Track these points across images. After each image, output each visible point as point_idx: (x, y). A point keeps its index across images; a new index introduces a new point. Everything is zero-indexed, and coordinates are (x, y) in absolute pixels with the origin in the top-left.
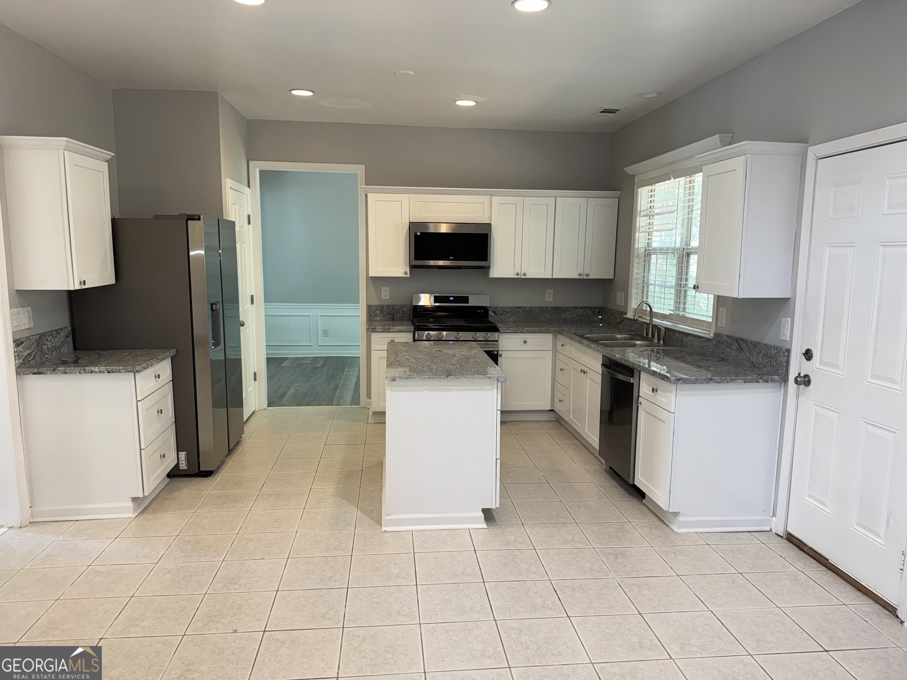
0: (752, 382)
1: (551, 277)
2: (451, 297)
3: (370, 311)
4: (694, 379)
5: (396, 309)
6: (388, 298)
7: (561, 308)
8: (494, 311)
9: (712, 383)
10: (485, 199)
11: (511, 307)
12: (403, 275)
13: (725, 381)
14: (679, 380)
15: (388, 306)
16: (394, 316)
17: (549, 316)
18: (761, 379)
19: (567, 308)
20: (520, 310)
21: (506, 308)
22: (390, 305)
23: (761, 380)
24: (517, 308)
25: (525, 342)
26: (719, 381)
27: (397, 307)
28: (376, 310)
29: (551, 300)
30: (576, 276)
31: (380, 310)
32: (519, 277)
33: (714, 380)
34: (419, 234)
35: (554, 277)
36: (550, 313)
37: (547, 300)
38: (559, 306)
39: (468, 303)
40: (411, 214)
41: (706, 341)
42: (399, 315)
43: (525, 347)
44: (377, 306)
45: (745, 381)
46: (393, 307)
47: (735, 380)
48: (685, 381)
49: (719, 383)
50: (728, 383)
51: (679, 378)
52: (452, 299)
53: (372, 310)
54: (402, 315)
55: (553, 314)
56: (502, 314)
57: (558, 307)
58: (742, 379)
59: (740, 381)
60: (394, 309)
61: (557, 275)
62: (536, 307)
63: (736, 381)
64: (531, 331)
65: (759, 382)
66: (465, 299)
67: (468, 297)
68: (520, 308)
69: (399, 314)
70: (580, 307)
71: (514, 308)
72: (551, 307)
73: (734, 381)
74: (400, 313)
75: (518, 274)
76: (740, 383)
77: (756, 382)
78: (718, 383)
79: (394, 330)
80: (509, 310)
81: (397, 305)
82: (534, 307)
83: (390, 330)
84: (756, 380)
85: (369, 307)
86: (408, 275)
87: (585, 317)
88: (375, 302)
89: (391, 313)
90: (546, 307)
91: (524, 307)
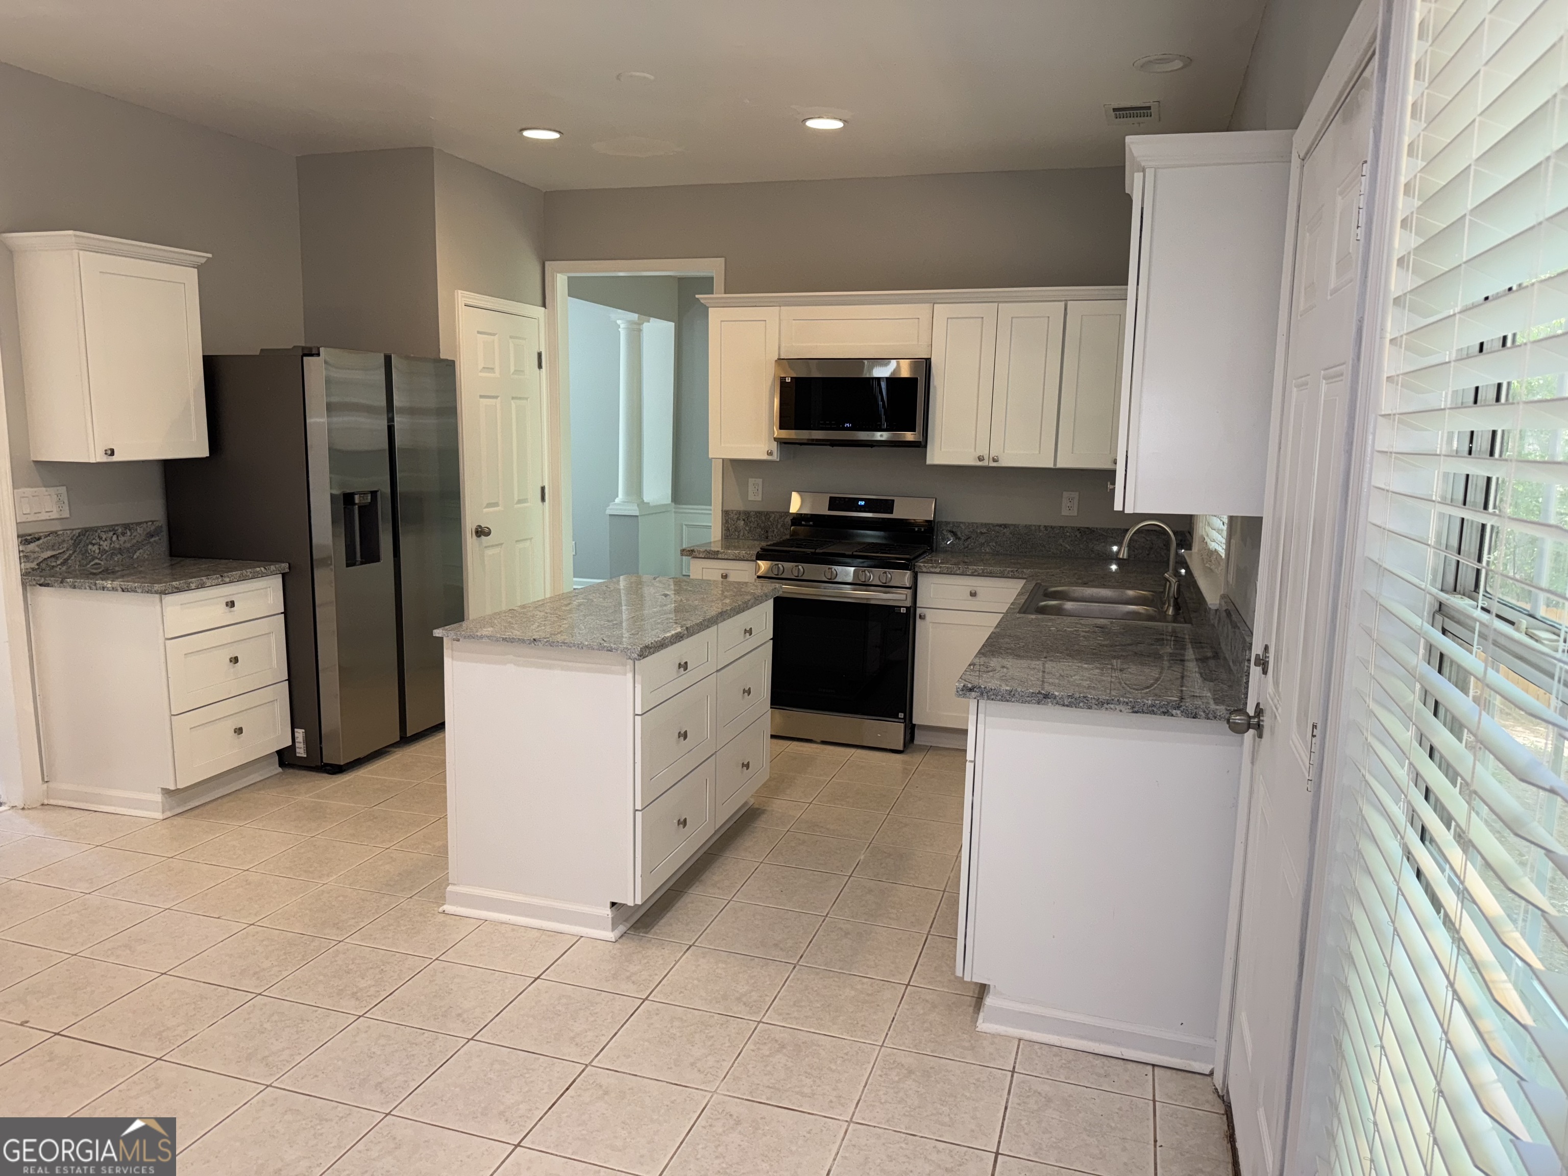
0: (1153, 713)
1: (1051, 466)
2: (862, 500)
3: (727, 522)
4: (1006, 690)
5: (771, 519)
6: (759, 498)
7: (1094, 531)
8: (954, 530)
9: (1050, 704)
10: (921, 310)
11: (988, 524)
12: (765, 457)
13: (1081, 704)
14: (971, 690)
15: (759, 514)
16: (767, 532)
17: (1067, 546)
18: (1178, 708)
19: (1106, 530)
20: (1005, 530)
21: (977, 527)
22: (762, 512)
23: (1179, 712)
24: (1000, 526)
25: (973, 594)
26: (1066, 703)
27: (773, 516)
28: (738, 519)
29: (1073, 513)
31: (744, 520)
32: (985, 463)
33: (1055, 698)
34: (788, 380)
35: (1059, 466)
36: (1070, 539)
37: (1065, 512)
38: (1090, 526)
39: (892, 513)
40: (783, 345)
42: (776, 531)
43: (973, 604)
44: (739, 513)
45: (1136, 709)
46: (767, 514)
47: (1108, 704)
48: (985, 694)
49: (1067, 706)
50: (1090, 708)
51: (970, 686)
52: (863, 503)
53: (732, 519)
54: (782, 530)
55: (1076, 543)
56: (969, 538)
57: (1088, 528)
58: (1127, 703)
59: (1121, 707)
60: (769, 519)
61: (1065, 462)
62: (1040, 526)
63: (1112, 706)
64: (983, 572)
65: (1172, 715)
66: (888, 506)
67: (893, 501)
68: (1005, 526)
69: (777, 528)
71: (994, 526)
72: (1073, 528)
73: (1105, 705)
74: (779, 526)
75: (981, 459)
76: (1121, 711)
77: (1164, 713)
78: (1064, 705)
79: (726, 557)
80: (984, 530)
81: (773, 513)
82: (1035, 526)
83: (720, 556)
84: (1164, 710)
85: (726, 513)
86: (775, 457)
87: (1147, 552)
88: (737, 505)
89: (763, 525)
90: (1061, 527)
91: (1014, 525)
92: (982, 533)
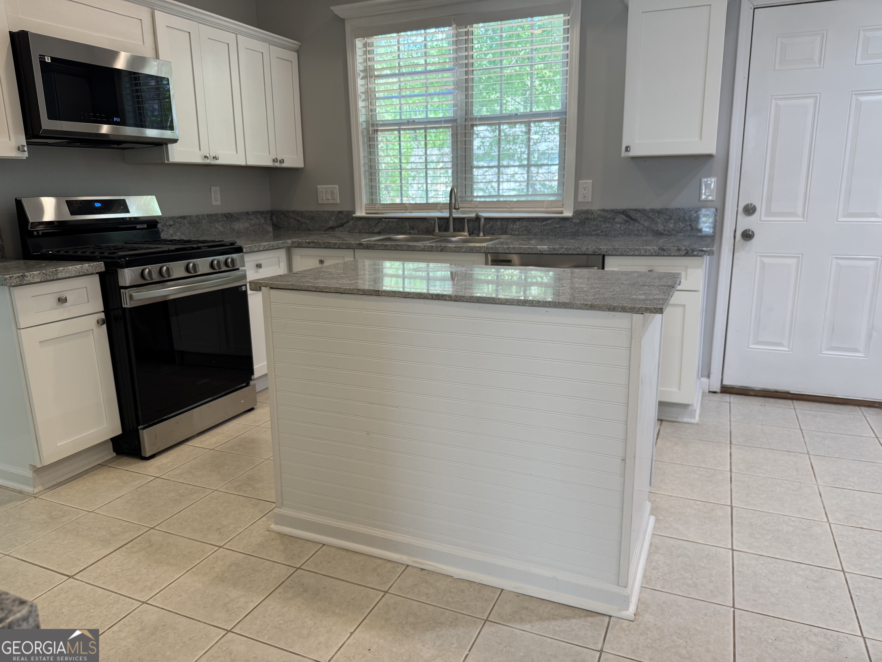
1: (245, 164)
7: (232, 215)
10: (143, 13)
11: (173, 217)
12: (14, 154)
17: (221, 228)
19: (238, 214)
20: (185, 221)
21: (166, 220)
24: (181, 217)
25: (260, 266)
29: (219, 203)
30: (269, 163)
32: (208, 161)
35: (248, 163)
37: (214, 203)
38: (230, 212)
39: (125, 212)
41: (559, 222)
52: (98, 204)
55: (225, 225)
57: (229, 214)
61: (251, 162)
62: (204, 215)
66: (123, 207)
67: (123, 200)
68: (184, 217)
70: (252, 212)
72: (221, 214)
75: (206, 158)
79: (68, 275)
80: (171, 223)
82: (201, 215)
86: (17, 154)
87: (258, 227)
90: (215, 214)
91: (190, 216)
92: (170, 225)
